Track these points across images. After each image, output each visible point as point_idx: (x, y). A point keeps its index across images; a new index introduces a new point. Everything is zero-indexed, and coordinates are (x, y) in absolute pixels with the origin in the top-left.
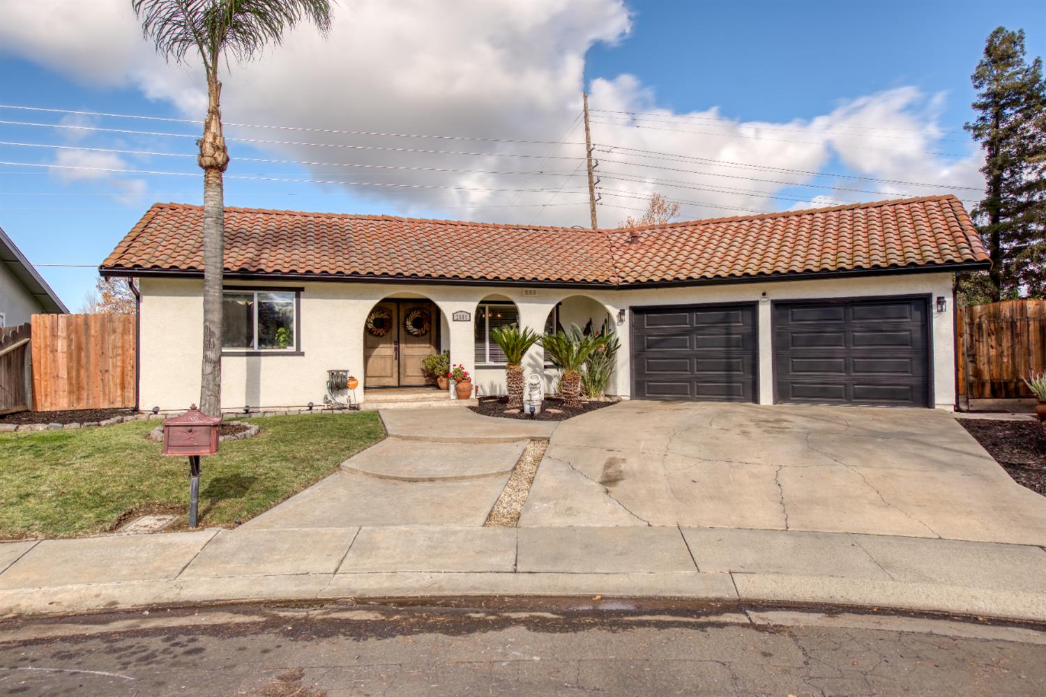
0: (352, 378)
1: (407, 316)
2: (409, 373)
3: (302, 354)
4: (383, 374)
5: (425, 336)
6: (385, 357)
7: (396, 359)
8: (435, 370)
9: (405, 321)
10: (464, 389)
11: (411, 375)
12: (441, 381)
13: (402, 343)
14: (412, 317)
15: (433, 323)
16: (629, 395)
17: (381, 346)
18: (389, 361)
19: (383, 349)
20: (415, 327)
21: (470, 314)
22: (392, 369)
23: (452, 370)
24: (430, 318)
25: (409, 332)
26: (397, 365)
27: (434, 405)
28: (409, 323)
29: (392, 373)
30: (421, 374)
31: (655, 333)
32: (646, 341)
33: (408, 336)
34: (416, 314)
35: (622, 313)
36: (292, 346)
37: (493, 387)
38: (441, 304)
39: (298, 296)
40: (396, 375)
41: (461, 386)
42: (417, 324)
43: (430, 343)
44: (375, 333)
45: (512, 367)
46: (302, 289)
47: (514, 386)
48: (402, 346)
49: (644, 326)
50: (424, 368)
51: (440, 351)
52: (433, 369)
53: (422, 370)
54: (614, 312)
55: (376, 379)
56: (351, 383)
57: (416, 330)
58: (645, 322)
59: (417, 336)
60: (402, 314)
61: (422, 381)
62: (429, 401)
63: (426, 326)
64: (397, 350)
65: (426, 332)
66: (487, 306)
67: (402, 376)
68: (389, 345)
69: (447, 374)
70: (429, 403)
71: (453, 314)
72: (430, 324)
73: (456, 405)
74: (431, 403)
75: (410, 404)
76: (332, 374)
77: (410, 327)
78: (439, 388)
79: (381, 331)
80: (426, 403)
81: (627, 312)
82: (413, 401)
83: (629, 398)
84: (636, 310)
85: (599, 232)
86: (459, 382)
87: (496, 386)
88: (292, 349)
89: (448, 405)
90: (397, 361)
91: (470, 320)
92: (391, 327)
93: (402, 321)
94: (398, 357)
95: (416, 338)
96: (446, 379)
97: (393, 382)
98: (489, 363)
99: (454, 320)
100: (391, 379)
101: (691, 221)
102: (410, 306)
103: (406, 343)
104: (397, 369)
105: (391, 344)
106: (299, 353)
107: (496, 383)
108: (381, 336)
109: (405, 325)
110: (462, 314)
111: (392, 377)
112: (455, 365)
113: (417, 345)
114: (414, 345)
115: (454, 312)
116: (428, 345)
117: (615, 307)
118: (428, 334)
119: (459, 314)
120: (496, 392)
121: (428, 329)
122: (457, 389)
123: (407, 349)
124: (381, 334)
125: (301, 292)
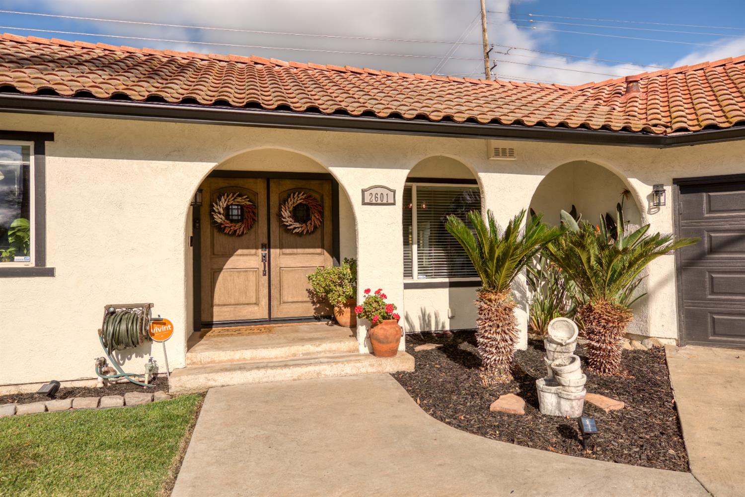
0: (159, 322)
1: (284, 201)
2: (287, 297)
3: (50, 273)
4: (243, 300)
5: (314, 235)
6: (246, 271)
7: (265, 275)
8: (329, 295)
9: (280, 210)
10: (386, 337)
11: (290, 300)
12: (341, 312)
13: (275, 247)
14: (292, 203)
15: (327, 213)
16: (676, 336)
17: (240, 252)
18: (252, 278)
19: (241, 258)
20: (296, 220)
21: (394, 192)
22: (257, 291)
23: (361, 300)
24: (322, 206)
25: (285, 229)
26: (266, 285)
27: (328, 373)
28: (286, 214)
29: (258, 298)
30: (308, 299)
31: (727, 227)
32: (706, 240)
33: (285, 235)
34: (298, 199)
35: (658, 192)
36: (28, 254)
37: (425, 318)
38: (341, 174)
39: (40, 151)
40: (264, 302)
41: (379, 330)
42: (301, 215)
43: (323, 247)
44: (227, 231)
45: (493, 297)
46: (50, 136)
47: (499, 337)
48: (274, 252)
49: (702, 214)
50: (312, 288)
51: (338, 260)
52: (327, 292)
53: (309, 291)
54: (643, 190)
55: (231, 308)
56: (157, 329)
57: (297, 225)
58: (705, 206)
59: (300, 234)
60: (274, 199)
61: (310, 310)
62: (316, 364)
63: (315, 218)
64: (267, 260)
65: (315, 227)
66: (414, 186)
67: (274, 303)
68: (253, 251)
69: (351, 301)
70: (317, 368)
71: (363, 191)
72: (321, 213)
73: (370, 370)
74: (322, 367)
75: (279, 371)
76: (111, 314)
77: (288, 220)
78: (336, 322)
79: (239, 228)
80: (311, 369)
81: (669, 190)
82: (285, 365)
83: (674, 343)
84: (686, 186)
85: (560, 89)
86: (374, 325)
87: (429, 316)
88: (30, 261)
89: (354, 372)
90: (266, 277)
91: (394, 204)
92: (254, 221)
93: (274, 211)
94: (268, 272)
95: (298, 239)
96: (349, 309)
97: (260, 312)
98: (417, 278)
99: (364, 203)
100: (256, 308)
101: (710, 62)
102: (288, 184)
103: (281, 247)
104: (266, 291)
105: (257, 248)
106: (42, 270)
107: (430, 311)
108: (239, 236)
109: (280, 216)
110: (379, 191)
111: (256, 304)
112: (367, 291)
113: (300, 251)
114: (295, 251)
115: (365, 187)
116: (319, 250)
117: (645, 181)
118: (318, 232)
119: (374, 191)
120: (430, 328)
121: (318, 223)
122: (370, 338)
123: (282, 258)
124: (239, 232)
125: (47, 143)
